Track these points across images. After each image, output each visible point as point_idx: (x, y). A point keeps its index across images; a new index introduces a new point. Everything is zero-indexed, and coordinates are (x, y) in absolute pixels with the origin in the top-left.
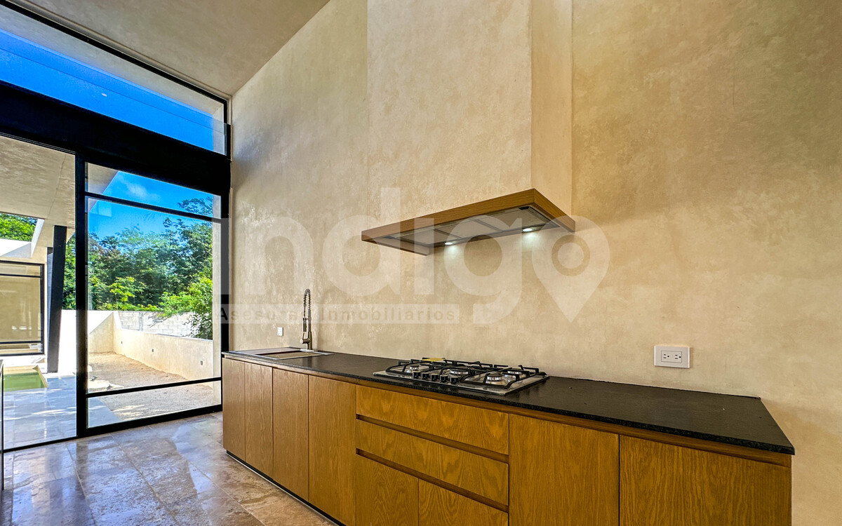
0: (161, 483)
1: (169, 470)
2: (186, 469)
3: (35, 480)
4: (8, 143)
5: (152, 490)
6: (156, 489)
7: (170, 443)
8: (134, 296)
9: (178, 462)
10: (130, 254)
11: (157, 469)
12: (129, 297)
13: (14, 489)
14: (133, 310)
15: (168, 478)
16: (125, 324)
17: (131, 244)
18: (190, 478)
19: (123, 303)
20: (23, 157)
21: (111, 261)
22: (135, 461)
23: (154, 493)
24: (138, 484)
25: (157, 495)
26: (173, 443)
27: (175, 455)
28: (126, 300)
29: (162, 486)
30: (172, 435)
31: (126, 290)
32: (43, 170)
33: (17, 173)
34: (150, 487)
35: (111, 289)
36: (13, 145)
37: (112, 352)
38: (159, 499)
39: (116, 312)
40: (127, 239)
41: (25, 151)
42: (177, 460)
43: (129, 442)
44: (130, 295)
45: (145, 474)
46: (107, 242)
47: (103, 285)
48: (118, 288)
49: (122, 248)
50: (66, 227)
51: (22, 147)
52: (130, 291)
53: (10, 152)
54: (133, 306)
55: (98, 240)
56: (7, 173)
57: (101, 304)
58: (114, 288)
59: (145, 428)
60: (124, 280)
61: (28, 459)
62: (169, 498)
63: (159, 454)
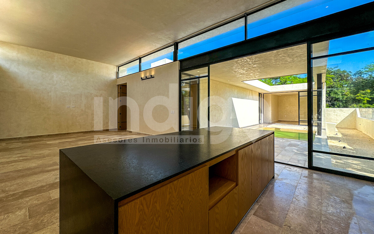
0: (328, 216)
1: (339, 211)
2: (350, 218)
3: (284, 180)
4: (287, 50)
5: (321, 218)
6: (323, 218)
7: (351, 194)
8: (370, 100)
9: (348, 210)
10: (370, 77)
11: (332, 206)
12: (367, 100)
13: (277, 180)
14: (369, 107)
15: (334, 216)
16: (363, 115)
17: (370, 72)
18: (349, 227)
19: (364, 104)
20: (294, 53)
21: (357, 83)
22: (324, 194)
23: (321, 220)
24: (316, 208)
25: (321, 223)
26: (353, 195)
27: (348, 204)
28: (365, 102)
29: (328, 218)
30: (355, 190)
31: (365, 97)
32: (302, 54)
33: (295, 59)
34: (321, 214)
35: (356, 97)
36: (289, 50)
37: (355, 129)
38: (321, 226)
39: (358, 109)
40: (367, 70)
41: (293, 50)
42: (348, 208)
43: (328, 181)
44: (368, 99)
45: (324, 205)
46: (356, 74)
47: (352, 96)
48: (360, 96)
49: (365, 75)
50: (321, 74)
51: (291, 49)
52: (367, 97)
53: (290, 53)
54: (369, 105)
55: (352, 74)
56: (293, 60)
57: (351, 105)
58: (358, 96)
59: (342, 177)
60: (364, 92)
61: (288, 170)
62: (326, 229)
63: (340, 197)
